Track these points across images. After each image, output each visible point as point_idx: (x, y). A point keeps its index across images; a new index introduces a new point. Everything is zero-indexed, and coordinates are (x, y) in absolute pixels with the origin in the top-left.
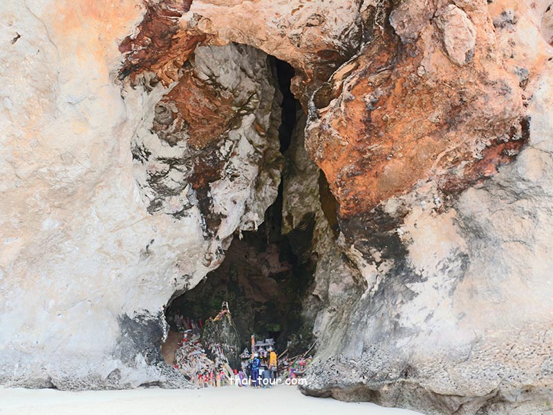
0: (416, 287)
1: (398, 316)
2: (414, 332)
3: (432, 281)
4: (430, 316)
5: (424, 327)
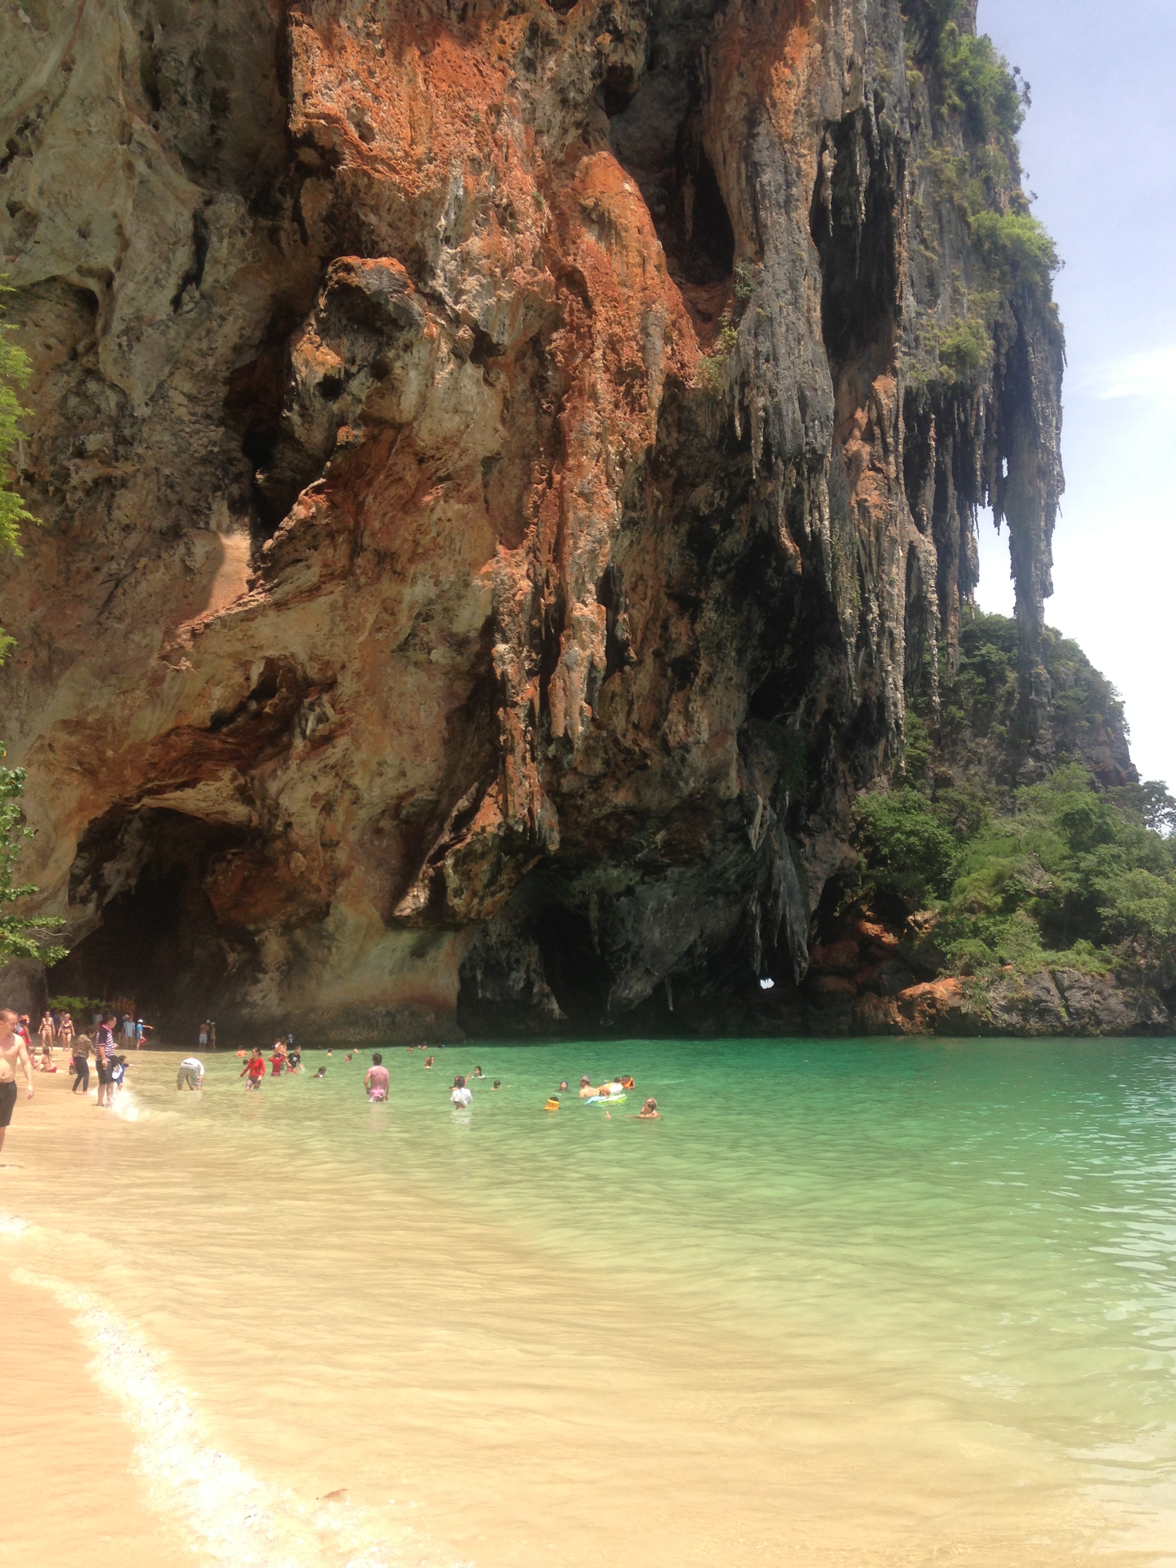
0: (260, 976)
1: (246, 994)
2: (254, 1005)
3: (270, 974)
4: (264, 997)
5: (260, 1002)
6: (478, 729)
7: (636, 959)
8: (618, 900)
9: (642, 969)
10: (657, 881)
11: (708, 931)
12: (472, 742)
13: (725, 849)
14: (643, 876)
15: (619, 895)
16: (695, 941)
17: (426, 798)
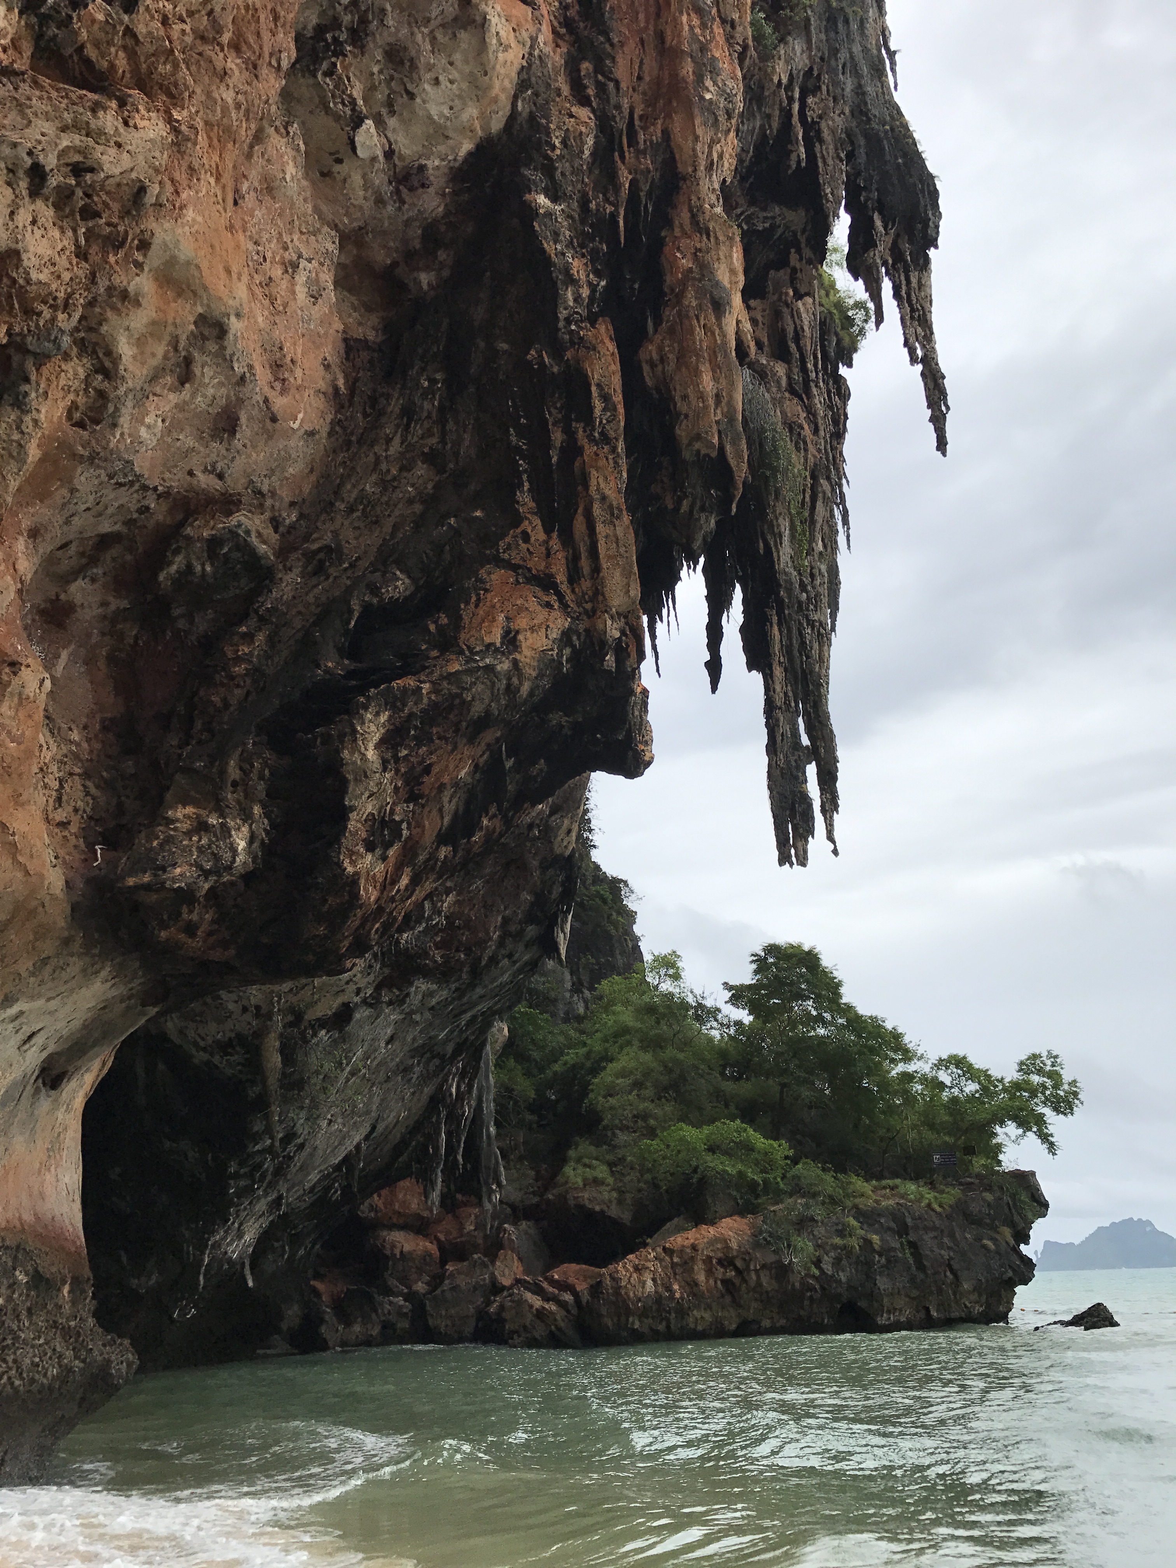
6: (409, 413)
7: (279, 1172)
8: (315, 1035)
9: (275, 1195)
10: (390, 1003)
11: (380, 1127)
12: (389, 441)
13: (510, 956)
14: (378, 988)
15: (322, 1023)
16: (358, 1147)
17: (254, 540)
